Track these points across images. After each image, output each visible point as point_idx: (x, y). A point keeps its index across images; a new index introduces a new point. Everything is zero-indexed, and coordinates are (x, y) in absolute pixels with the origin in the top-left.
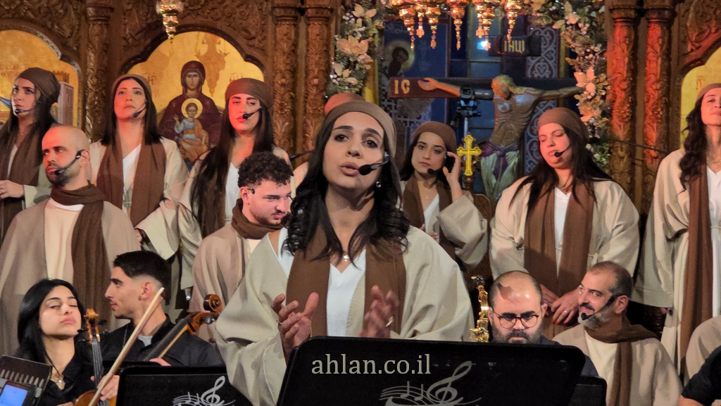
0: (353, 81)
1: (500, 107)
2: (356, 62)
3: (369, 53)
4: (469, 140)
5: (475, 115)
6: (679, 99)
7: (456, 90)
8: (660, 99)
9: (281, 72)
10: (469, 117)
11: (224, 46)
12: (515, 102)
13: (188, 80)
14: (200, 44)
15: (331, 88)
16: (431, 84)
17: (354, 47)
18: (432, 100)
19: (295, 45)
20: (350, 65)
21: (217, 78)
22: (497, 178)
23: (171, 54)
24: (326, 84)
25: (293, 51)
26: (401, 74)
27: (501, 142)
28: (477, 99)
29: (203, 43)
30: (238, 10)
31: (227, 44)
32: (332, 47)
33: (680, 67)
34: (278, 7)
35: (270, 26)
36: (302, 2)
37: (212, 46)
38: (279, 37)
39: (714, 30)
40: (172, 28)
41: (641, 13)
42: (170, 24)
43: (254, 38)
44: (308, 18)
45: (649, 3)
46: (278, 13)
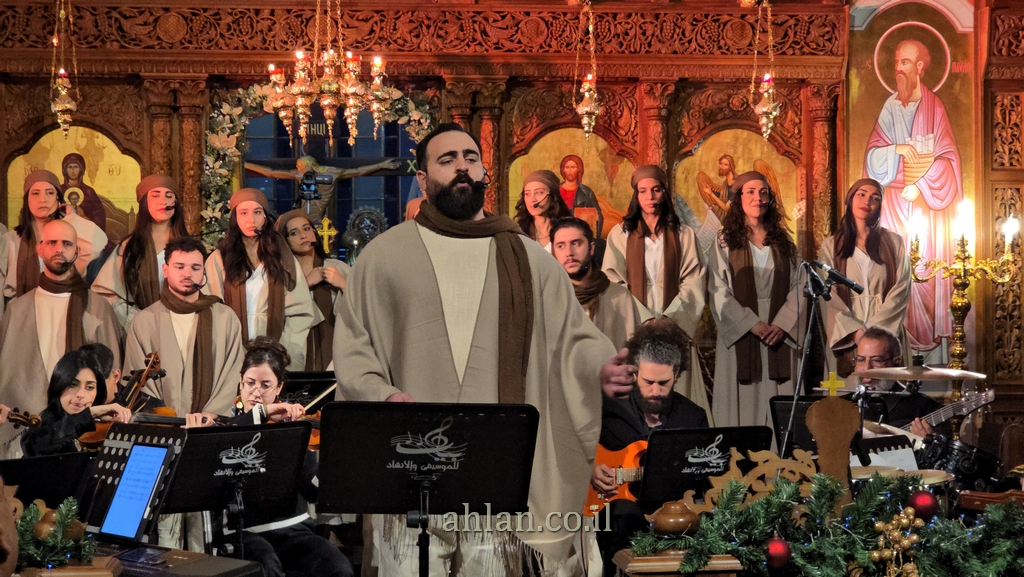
0: (224, 171)
2: (225, 155)
3: (237, 147)
8: (493, 183)
9: (159, 163)
11: (102, 140)
13: (69, 171)
14: (79, 138)
15: (204, 179)
17: (224, 141)
19: (170, 140)
20: (220, 156)
21: (97, 170)
23: (52, 148)
24: (200, 175)
29: (82, 137)
30: (115, 107)
31: (105, 138)
32: (203, 142)
33: (508, 156)
34: (155, 105)
35: (146, 122)
36: (175, 101)
37: (91, 140)
38: (156, 133)
39: (535, 125)
40: (66, 126)
41: (474, 110)
42: (65, 122)
43: (131, 133)
44: (182, 115)
45: (481, 102)
46: (154, 110)
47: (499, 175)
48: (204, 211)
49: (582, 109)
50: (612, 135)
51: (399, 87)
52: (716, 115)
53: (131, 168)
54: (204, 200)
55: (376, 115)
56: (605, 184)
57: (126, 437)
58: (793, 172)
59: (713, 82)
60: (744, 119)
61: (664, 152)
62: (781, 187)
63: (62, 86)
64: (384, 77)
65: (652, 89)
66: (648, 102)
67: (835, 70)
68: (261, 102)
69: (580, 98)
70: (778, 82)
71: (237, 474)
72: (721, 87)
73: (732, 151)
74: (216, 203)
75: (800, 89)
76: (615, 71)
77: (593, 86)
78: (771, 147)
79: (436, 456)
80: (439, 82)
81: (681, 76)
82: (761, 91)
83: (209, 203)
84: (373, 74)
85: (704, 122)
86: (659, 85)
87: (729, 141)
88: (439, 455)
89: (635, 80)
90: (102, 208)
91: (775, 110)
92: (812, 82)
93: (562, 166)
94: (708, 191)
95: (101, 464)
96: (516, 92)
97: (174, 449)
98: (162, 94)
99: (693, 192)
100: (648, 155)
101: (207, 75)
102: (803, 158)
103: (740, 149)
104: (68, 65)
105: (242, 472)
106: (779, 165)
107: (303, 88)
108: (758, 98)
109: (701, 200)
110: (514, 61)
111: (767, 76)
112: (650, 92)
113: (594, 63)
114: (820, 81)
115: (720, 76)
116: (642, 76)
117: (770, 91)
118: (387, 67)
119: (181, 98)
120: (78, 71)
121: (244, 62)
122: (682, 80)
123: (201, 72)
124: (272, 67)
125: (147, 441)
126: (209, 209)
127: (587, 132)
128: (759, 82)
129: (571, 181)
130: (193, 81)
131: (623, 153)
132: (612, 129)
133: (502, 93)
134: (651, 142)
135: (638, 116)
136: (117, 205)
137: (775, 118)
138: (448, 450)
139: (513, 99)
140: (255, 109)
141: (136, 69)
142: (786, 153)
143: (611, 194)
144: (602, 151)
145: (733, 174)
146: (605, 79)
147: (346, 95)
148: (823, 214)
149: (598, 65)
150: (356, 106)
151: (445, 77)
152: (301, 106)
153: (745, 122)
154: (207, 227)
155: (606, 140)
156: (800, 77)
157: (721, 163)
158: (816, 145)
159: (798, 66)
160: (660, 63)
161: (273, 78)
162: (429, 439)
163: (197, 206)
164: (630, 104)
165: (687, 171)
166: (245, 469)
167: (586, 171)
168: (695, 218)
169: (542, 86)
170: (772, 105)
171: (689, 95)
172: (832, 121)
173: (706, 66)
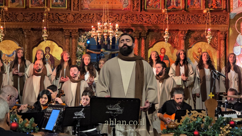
0: (82, 51)
2: (82, 47)
3: (85, 45)
6: (148, 54)
7: (93, 52)
8: (144, 54)
9: (67, 49)
11: (54, 44)
13: (47, 51)
14: (49, 43)
15: (77, 52)
16: (88, 50)
17: (82, 44)
19: (69, 43)
20: (81, 48)
21: (53, 50)
23: (43, 45)
24: (76, 52)
25: (69, 45)
30: (57, 36)
31: (55, 43)
32: (77, 44)
33: (148, 48)
34: (66, 36)
35: (64, 40)
36: (71, 35)
37: (52, 44)
38: (66, 42)
39: (154, 41)
40: (46, 40)
41: (140, 37)
42: (45, 39)
43: (61, 42)
44: (72, 38)
45: (142, 35)
46: (66, 37)
47: (146, 52)
48: (77, 60)
49: (165, 37)
50: (172, 43)
51: (122, 31)
52: (197, 38)
53: (61, 50)
54: (77, 57)
55: (116, 38)
56: (171, 55)
57: (52, 108)
58: (216, 52)
59: (196, 31)
60: (204, 39)
61: (185, 47)
62: (213, 55)
63: (45, 31)
64: (118, 29)
65: (182, 32)
66: (181, 35)
67: (226, 28)
68: (90, 35)
69: (164, 34)
70: (212, 31)
71: (78, 118)
72: (199, 32)
73: (201, 47)
74: (80, 58)
75: (218, 32)
76: (173, 28)
77: (168, 31)
78: (210, 46)
79: (117, 110)
80: (132, 30)
81: (189, 29)
82: (208, 33)
83: (78, 58)
84: (116, 28)
85: (194, 40)
86: (184, 31)
87: (200, 45)
88: (118, 110)
89: (178, 30)
90: (54, 59)
91: (211, 37)
92: (221, 31)
93: (161, 50)
94: (195, 56)
95: (46, 114)
96: (150, 33)
97: (61, 110)
98: (67, 33)
99: (192, 57)
100: (181, 48)
101: (78, 29)
102: (218, 49)
103: (203, 46)
104: (46, 26)
105: (79, 117)
106: (212, 50)
107: (99, 31)
108: (207, 34)
109: (194, 59)
110: (149, 26)
111: (209, 29)
112: (182, 33)
113: (168, 26)
114: (222, 31)
115: (198, 29)
116: (180, 29)
117: (210, 33)
118: (119, 27)
119: (72, 34)
120: (49, 28)
121: (86, 26)
122: (189, 30)
123: (77, 28)
124: (92, 27)
125: (56, 109)
126: (78, 59)
127: (166, 42)
128: (207, 30)
129: (163, 54)
130: (75, 30)
131: (175, 47)
132: (172, 42)
133: (147, 33)
134: (182, 45)
135: (179, 39)
136: (57, 59)
137: (211, 39)
138: (120, 109)
139: (149, 35)
140: (89, 37)
141: (62, 27)
142: (214, 48)
143: (172, 57)
144: (170, 47)
145: (201, 52)
146: (171, 30)
147: (109, 33)
148: (223, 62)
149: (169, 27)
150: (112, 35)
151: (133, 29)
152: (99, 35)
153: (204, 40)
154: (77, 64)
155: (171, 44)
156: (217, 29)
157: (198, 50)
158: (221, 46)
159: (217, 27)
160: (184, 26)
161: (93, 29)
162: (115, 106)
163: (75, 59)
164: (177, 36)
165: (190, 52)
166: (80, 117)
167: (166, 52)
168: (192, 63)
169: (156, 31)
170: (210, 36)
171: (191, 34)
172: (225, 40)
173: (195, 27)
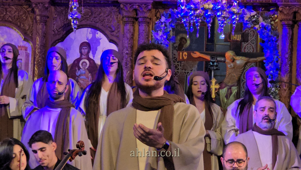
1: (229, 66)
4: (214, 81)
5: (217, 69)
7: (208, 58)
9: (126, 47)
10: (214, 70)
12: (236, 63)
16: (197, 54)
17: (160, 36)
18: (197, 62)
22: (227, 99)
23: (75, 38)
25: (132, 38)
26: (183, 50)
27: (229, 82)
28: (218, 62)
32: (150, 36)
34: (126, 17)
35: (122, 26)
36: (136, 15)
38: (125, 31)
41: (295, 22)
44: (139, 22)
45: (298, 18)
98: (129, 11)
101: (152, 1)
119: (139, 13)
130: (145, 4)
151: (278, 3)
